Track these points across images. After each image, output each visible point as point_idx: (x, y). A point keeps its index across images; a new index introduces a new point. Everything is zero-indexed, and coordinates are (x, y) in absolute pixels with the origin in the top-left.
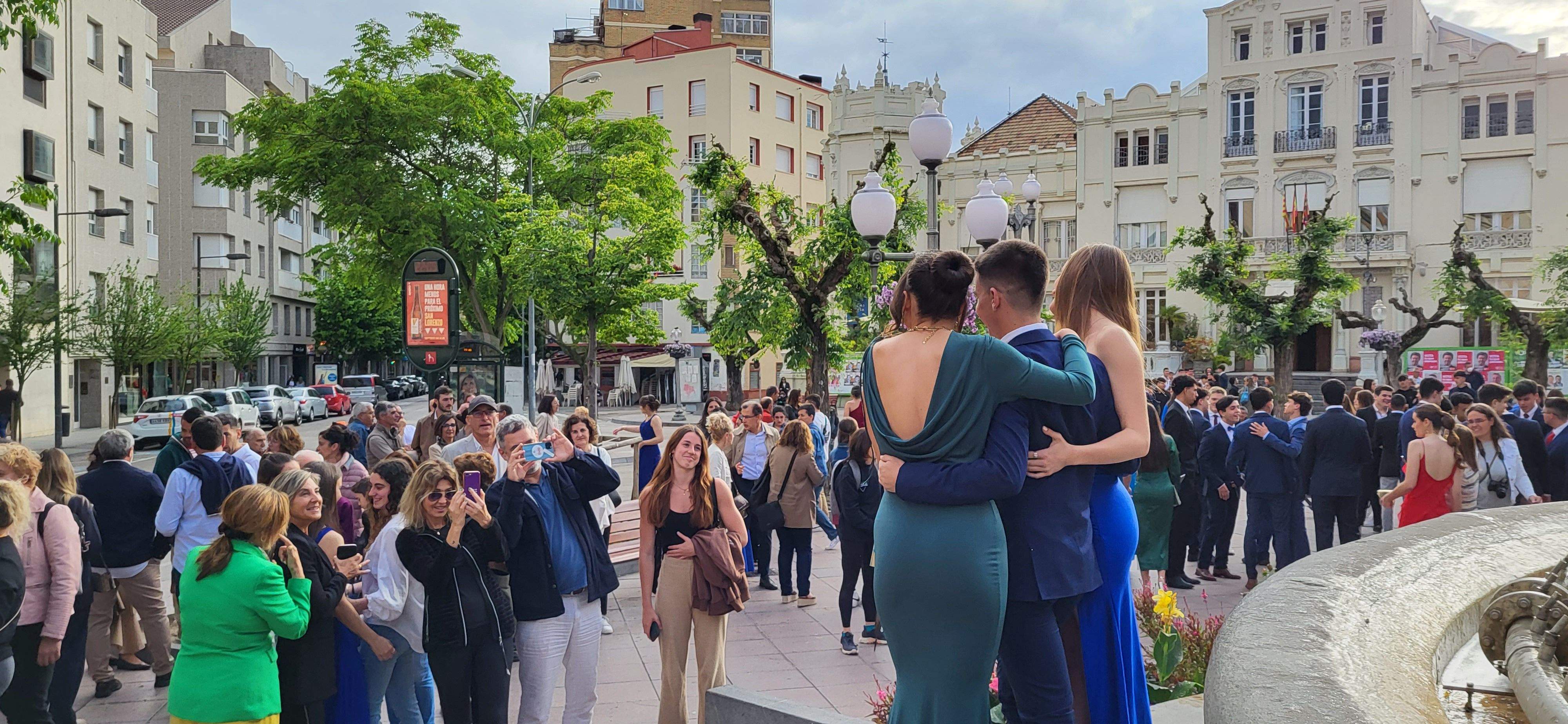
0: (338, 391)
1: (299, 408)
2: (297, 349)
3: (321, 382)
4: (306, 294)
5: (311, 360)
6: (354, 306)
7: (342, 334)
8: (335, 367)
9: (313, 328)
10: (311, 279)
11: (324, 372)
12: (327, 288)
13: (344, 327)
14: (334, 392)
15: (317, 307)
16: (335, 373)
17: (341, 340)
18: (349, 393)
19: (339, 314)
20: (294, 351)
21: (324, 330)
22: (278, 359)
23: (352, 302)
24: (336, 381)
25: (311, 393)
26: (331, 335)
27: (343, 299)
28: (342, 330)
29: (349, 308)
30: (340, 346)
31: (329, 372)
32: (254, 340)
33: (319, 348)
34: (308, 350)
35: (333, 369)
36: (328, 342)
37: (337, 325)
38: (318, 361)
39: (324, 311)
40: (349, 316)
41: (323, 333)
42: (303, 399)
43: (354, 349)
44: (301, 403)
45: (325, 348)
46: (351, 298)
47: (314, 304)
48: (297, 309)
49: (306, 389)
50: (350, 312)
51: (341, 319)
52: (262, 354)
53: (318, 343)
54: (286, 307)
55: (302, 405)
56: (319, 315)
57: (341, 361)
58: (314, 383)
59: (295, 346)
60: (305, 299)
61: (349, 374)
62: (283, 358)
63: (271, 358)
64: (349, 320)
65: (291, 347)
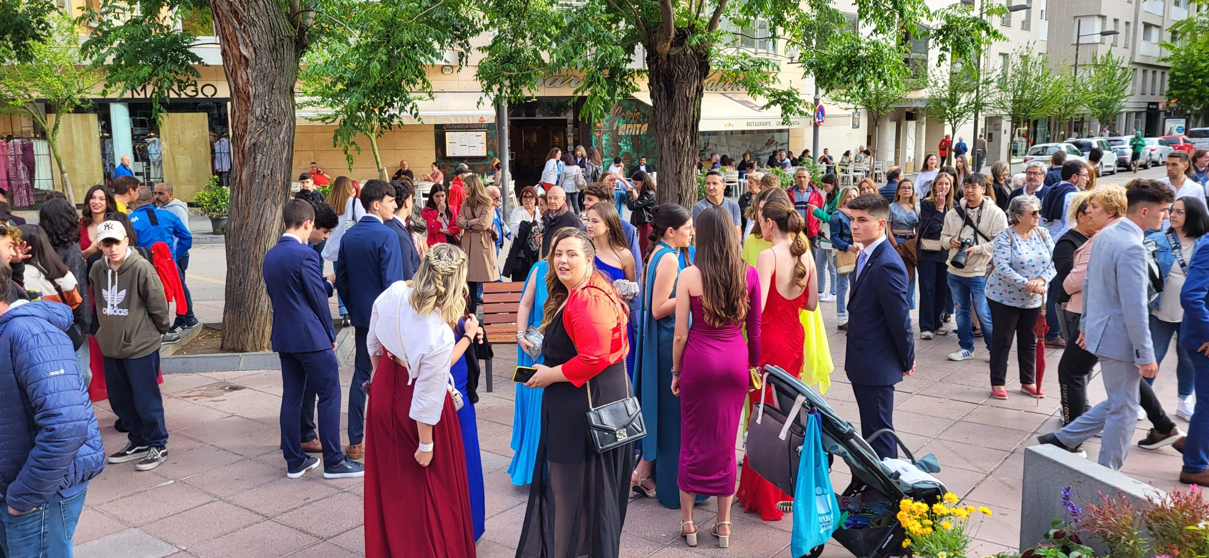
0: (1185, 141)
1: (1150, 155)
2: (1151, 106)
3: (1170, 133)
4: (1163, 60)
5: (1162, 116)
6: (1206, 67)
7: (1192, 93)
8: (1183, 121)
9: (1167, 88)
10: (1169, 46)
11: (1173, 125)
12: (1182, 53)
13: (1195, 87)
14: (1182, 142)
15: (1171, 71)
16: (1183, 125)
17: (1191, 98)
18: (1194, 143)
19: (1191, 75)
20: (1148, 108)
21: (1176, 89)
22: (1134, 114)
23: (1204, 65)
24: (1183, 133)
25: (1161, 143)
26: (1182, 94)
27: (1196, 62)
28: (1193, 89)
29: (1201, 70)
30: (1189, 103)
31: (1178, 125)
32: (1116, 100)
33: (1171, 105)
34: (1160, 107)
35: (1182, 123)
36: (1179, 100)
37: (1189, 85)
38: (1168, 115)
39: (1177, 73)
40: (1200, 77)
41: (1175, 92)
42: (1154, 147)
43: (1202, 106)
44: (1152, 150)
45: (1175, 105)
46: (1204, 61)
47: (1168, 68)
48: (1154, 72)
49: (1156, 140)
50: (1202, 73)
51: (1193, 79)
52: (1122, 110)
53: (1170, 100)
54: (1144, 71)
55: (1153, 153)
56: (1173, 76)
57: (1189, 115)
58: (1163, 135)
59: (1150, 103)
60: (1162, 64)
61: (1196, 126)
62: (1138, 114)
63: (1128, 114)
64: (1200, 80)
65: (1146, 105)
